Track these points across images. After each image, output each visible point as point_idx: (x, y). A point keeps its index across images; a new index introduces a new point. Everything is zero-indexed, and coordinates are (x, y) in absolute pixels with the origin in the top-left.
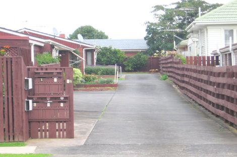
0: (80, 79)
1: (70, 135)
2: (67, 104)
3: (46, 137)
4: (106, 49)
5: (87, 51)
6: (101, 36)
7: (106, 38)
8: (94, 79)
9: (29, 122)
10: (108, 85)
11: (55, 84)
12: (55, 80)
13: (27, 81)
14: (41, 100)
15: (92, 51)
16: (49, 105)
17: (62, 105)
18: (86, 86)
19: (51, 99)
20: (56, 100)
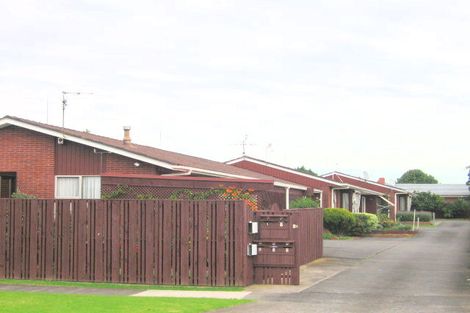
0: (376, 225)
1: (295, 281)
2: (292, 250)
3: (270, 283)
4: (424, 194)
5: (400, 196)
6: (431, 180)
7: (436, 182)
8: (392, 225)
9: (254, 267)
10: (407, 231)
11: (282, 229)
12: (281, 225)
13: (250, 225)
14: (265, 245)
15: (405, 196)
16: (274, 250)
17: (287, 250)
18: (383, 232)
19: (277, 244)
20: (281, 245)
